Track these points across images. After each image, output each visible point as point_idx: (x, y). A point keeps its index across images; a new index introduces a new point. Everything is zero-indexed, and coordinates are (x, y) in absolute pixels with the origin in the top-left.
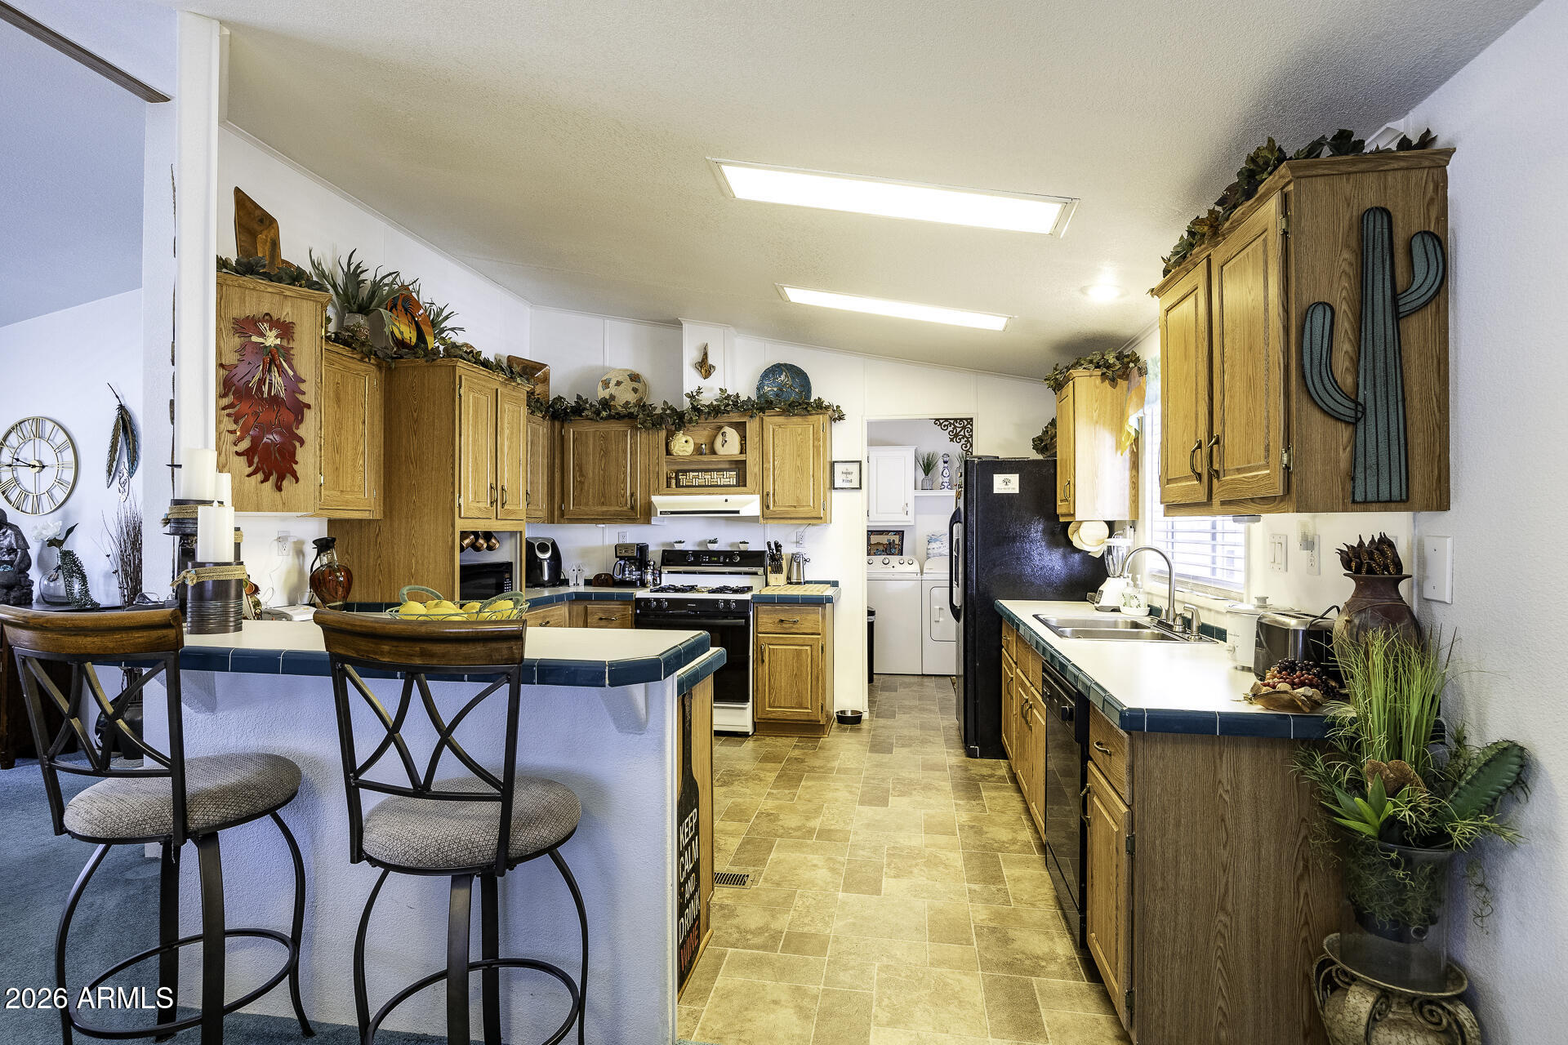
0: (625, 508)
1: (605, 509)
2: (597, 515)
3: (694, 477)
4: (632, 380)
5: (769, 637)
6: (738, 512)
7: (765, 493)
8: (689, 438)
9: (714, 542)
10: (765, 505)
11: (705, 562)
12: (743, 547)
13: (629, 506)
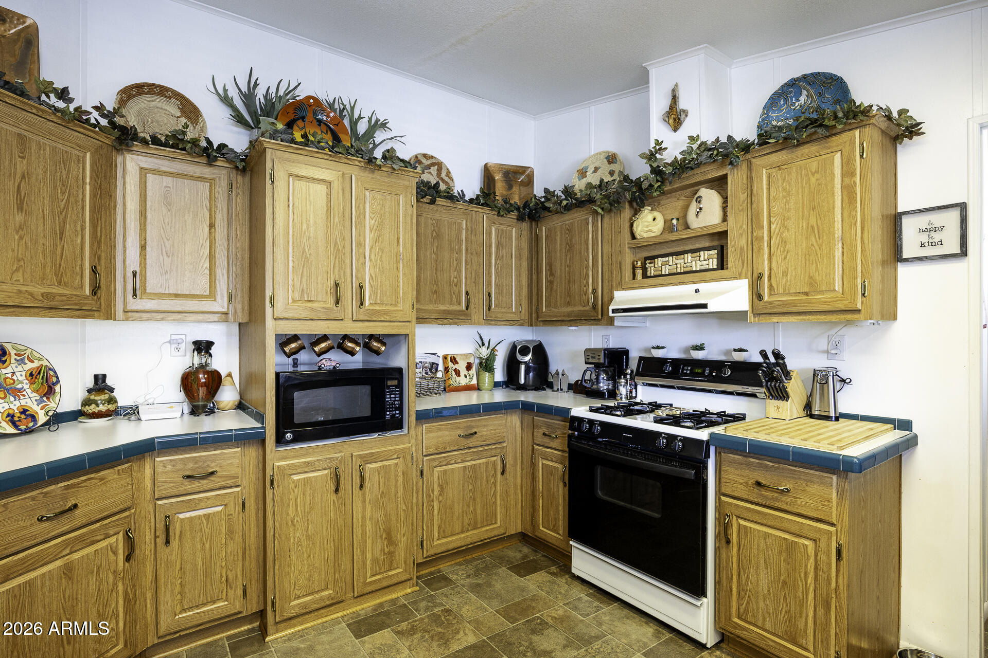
0: (587, 308)
1: (570, 309)
2: (564, 316)
3: (664, 264)
4: (610, 162)
5: (737, 506)
6: (704, 306)
7: (755, 276)
8: (657, 214)
9: (700, 348)
10: (757, 295)
11: (686, 374)
12: (738, 357)
13: (590, 304)
